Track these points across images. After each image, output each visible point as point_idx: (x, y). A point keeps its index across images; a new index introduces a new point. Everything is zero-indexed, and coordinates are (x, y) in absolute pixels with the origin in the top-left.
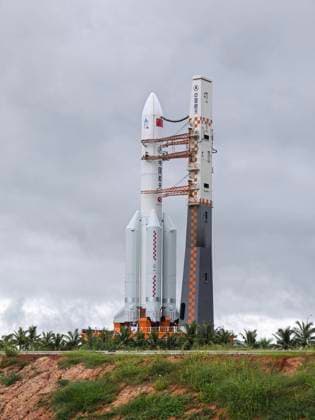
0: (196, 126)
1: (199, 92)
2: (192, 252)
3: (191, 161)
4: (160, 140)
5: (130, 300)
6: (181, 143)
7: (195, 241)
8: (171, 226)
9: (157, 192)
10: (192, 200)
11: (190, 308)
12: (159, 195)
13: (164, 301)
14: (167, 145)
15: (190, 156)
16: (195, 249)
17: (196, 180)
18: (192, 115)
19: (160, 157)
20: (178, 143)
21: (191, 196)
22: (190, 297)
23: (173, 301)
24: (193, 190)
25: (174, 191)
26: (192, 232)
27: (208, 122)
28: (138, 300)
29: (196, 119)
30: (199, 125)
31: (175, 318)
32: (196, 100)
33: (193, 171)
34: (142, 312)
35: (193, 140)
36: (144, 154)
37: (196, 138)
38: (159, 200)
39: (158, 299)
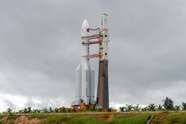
0: (102, 32)
1: (103, 19)
2: (101, 79)
3: (100, 45)
4: (88, 37)
5: (77, 97)
6: (96, 38)
7: (102, 75)
8: (92, 69)
9: (87, 56)
10: (101, 59)
11: (100, 99)
12: (88, 57)
13: (90, 97)
14: (91, 39)
15: (100, 43)
16: (102, 77)
17: (102, 52)
18: (101, 28)
19: (88, 43)
20: (95, 38)
21: (100, 58)
22: (100, 95)
23: (93, 97)
24: (101, 56)
25: (94, 56)
26: (101, 71)
27: (107, 30)
28: (80, 97)
29: (102, 29)
30: (103, 31)
31: (94, 103)
32: (102, 22)
33: (101, 48)
34: (82, 101)
35: (101, 37)
36: (82, 42)
37: (102, 36)
38: (88, 59)
39: (88, 96)
